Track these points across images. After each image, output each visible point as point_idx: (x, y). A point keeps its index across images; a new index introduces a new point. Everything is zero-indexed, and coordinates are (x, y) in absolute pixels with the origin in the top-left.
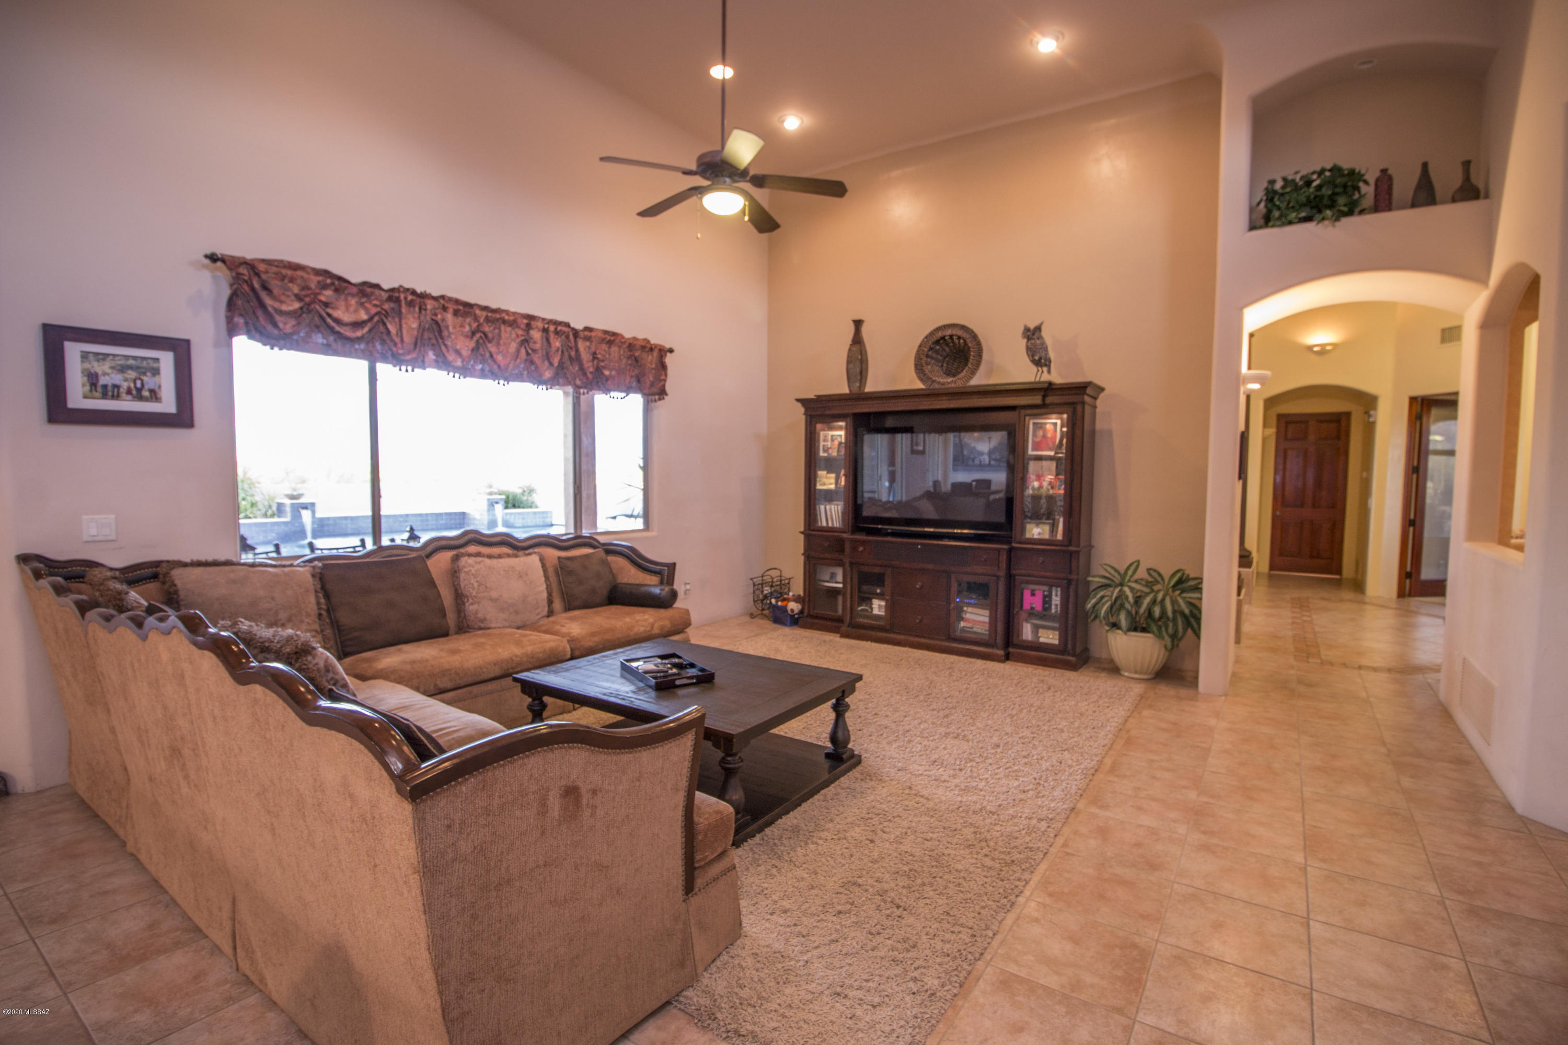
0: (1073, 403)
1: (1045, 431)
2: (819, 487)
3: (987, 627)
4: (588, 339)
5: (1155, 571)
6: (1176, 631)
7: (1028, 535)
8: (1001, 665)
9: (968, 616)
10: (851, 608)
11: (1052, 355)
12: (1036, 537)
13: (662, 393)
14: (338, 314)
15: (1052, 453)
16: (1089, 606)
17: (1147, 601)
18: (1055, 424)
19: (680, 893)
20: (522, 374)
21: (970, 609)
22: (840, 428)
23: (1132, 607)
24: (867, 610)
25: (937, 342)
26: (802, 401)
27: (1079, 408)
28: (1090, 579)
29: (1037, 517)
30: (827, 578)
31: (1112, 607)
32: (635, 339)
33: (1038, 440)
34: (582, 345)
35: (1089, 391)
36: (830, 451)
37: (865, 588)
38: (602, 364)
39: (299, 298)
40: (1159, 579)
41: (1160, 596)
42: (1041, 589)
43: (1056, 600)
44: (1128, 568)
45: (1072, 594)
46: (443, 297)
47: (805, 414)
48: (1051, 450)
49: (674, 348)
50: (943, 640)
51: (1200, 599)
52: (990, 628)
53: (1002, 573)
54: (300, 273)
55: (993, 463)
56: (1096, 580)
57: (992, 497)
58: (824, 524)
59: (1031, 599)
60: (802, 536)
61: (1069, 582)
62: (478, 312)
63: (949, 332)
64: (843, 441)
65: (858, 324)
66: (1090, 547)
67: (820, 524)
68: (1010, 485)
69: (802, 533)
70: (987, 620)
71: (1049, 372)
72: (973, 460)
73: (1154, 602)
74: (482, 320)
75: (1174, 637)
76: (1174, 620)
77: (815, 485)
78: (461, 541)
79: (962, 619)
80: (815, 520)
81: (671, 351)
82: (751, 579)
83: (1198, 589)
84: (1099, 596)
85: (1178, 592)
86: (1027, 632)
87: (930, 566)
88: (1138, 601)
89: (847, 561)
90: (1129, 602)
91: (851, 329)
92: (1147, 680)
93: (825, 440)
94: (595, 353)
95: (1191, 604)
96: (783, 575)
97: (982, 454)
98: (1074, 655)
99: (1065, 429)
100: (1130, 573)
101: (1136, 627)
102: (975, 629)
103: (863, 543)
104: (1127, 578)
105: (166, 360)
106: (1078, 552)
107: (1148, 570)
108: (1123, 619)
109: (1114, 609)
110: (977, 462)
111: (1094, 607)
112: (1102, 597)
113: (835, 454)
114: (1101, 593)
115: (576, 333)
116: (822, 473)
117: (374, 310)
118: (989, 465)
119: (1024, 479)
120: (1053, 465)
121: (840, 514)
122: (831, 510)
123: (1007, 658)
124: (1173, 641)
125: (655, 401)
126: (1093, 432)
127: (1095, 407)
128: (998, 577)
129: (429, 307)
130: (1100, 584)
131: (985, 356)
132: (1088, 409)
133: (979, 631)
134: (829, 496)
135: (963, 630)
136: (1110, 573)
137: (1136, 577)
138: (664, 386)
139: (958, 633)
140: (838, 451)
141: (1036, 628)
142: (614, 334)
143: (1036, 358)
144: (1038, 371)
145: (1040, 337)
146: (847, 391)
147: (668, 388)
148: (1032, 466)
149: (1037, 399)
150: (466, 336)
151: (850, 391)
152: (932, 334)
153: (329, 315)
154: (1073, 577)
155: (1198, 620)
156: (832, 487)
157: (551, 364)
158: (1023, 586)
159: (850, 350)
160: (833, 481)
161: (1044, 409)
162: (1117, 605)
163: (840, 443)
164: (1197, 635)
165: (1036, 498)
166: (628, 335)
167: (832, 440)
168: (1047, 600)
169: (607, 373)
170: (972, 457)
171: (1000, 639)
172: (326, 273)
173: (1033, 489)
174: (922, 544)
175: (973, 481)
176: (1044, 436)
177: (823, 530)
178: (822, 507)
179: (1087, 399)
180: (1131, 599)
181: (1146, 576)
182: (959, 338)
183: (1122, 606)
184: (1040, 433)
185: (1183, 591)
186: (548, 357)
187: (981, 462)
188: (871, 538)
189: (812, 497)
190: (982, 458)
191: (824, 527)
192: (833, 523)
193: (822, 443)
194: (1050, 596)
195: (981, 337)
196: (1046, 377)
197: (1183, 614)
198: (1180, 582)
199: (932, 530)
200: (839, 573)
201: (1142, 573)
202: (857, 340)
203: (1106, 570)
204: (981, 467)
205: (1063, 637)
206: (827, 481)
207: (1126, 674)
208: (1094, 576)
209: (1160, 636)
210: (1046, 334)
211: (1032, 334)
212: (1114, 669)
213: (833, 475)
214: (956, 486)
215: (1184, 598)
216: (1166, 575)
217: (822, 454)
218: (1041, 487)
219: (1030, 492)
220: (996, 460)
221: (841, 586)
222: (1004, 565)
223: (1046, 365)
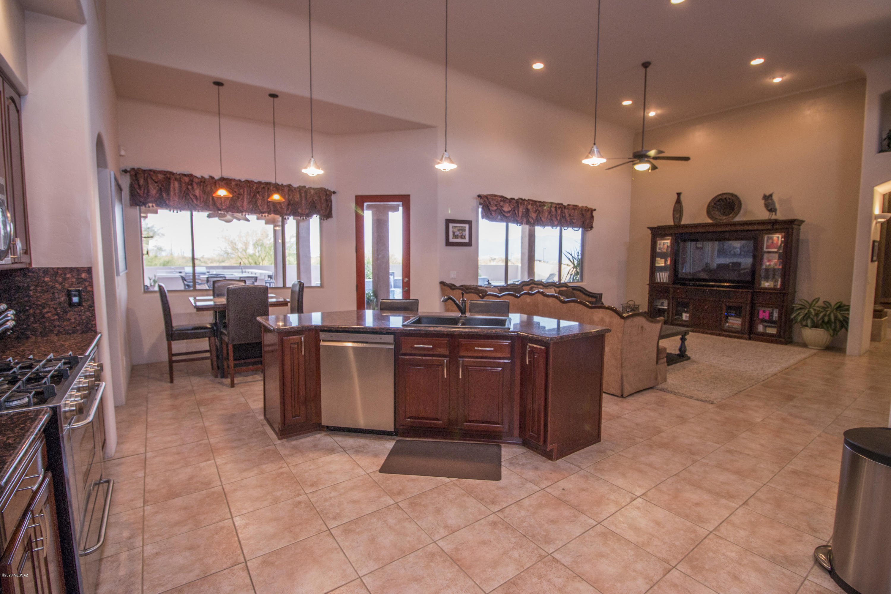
0: (786, 228)
1: (773, 240)
2: (657, 265)
3: (740, 326)
4: (568, 209)
5: (827, 302)
6: (836, 327)
7: (762, 286)
8: (747, 341)
9: (730, 321)
10: (672, 317)
11: (777, 206)
12: (766, 286)
13: (591, 227)
14: (504, 209)
15: (776, 250)
16: (792, 317)
17: (821, 315)
18: (778, 237)
19: (655, 363)
20: (548, 224)
21: (732, 318)
22: (668, 239)
23: (814, 317)
24: (679, 318)
25: (718, 201)
26: (651, 228)
27: (790, 230)
28: (794, 305)
29: (767, 279)
30: (660, 304)
31: (804, 317)
32: (583, 207)
33: (768, 244)
34: (566, 211)
35: (795, 223)
36: (662, 249)
37: (679, 308)
38: (572, 218)
39: (496, 205)
40: (829, 306)
41: (828, 313)
42: (768, 310)
43: (776, 314)
44: (813, 301)
45: (784, 311)
46: (529, 200)
47: (651, 233)
48: (775, 248)
49: (596, 208)
50: (718, 331)
51: (848, 314)
52: (742, 326)
53: (749, 302)
54: (496, 197)
55: (743, 253)
56: (796, 306)
57: (742, 272)
58: (659, 281)
59: (763, 313)
60: (648, 286)
61: (783, 306)
62: (537, 203)
63: (724, 197)
64: (669, 245)
65: (679, 194)
66: (795, 292)
67: (656, 281)
68: (753, 265)
69: (648, 285)
70: (740, 323)
71: (776, 214)
72: (730, 252)
73: (825, 315)
74: (538, 206)
75: (834, 330)
76: (835, 323)
77: (655, 264)
78: (530, 283)
79: (728, 322)
80: (655, 279)
81: (595, 210)
82: (622, 305)
83: (848, 310)
84: (797, 313)
85: (838, 312)
86: (760, 328)
87: (713, 299)
88: (817, 315)
89: (671, 296)
90: (812, 315)
91: (676, 197)
92: (821, 350)
93: (660, 245)
94: (570, 214)
95: (843, 316)
96: (635, 303)
97: (736, 248)
98: (784, 338)
99: (783, 239)
100: (814, 303)
101: (815, 326)
102: (734, 327)
103: (679, 289)
104: (813, 305)
105: (467, 226)
106: (787, 293)
107: (824, 302)
108: (809, 322)
109: (805, 318)
110: (732, 252)
111: (795, 317)
112: (799, 313)
113: (665, 251)
114: (799, 311)
115: (565, 206)
116: (658, 259)
117: (512, 207)
118: (740, 254)
119: (761, 263)
120: (777, 255)
121: (667, 277)
122: (662, 275)
123: (750, 339)
124: (834, 332)
125: (589, 231)
126: (798, 240)
127: (799, 229)
128: (747, 304)
129: (525, 204)
130: (798, 308)
131: (743, 206)
132: (795, 231)
133: (736, 327)
134: (661, 269)
135: (728, 327)
136: (803, 303)
137: (817, 305)
138: (592, 224)
139: (726, 328)
140: (667, 249)
141: (765, 327)
142: (576, 206)
143: (770, 208)
144: (770, 214)
145: (772, 199)
146: (672, 224)
147: (594, 225)
148: (766, 256)
149: (769, 227)
150: (534, 212)
151: (674, 223)
152: (716, 197)
153: (502, 210)
154: (785, 304)
155: (847, 323)
156: (663, 265)
157: (557, 220)
158: (759, 308)
159: (675, 206)
160: (663, 262)
161: (773, 231)
162: (807, 316)
163: (668, 246)
164: (847, 330)
165: (767, 270)
166: (580, 205)
167: (664, 245)
168: (771, 315)
169: (574, 221)
170: (729, 249)
171: (747, 330)
172: (502, 197)
173: (766, 266)
174: (708, 290)
175: (730, 263)
176: (773, 243)
177: (658, 283)
178: (658, 274)
179: (794, 226)
180: (813, 313)
181: (823, 305)
182: (730, 199)
183: (809, 317)
184: (771, 241)
185: (841, 311)
186: (556, 217)
187: (735, 253)
188: (681, 287)
189: (653, 269)
190: (736, 250)
192: (663, 280)
193: (658, 246)
194: (773, 313)
195: (741, 199)
197: (839, 320)
198: (839, 307)
200: (666, 303)
201: (820, 303)
202: (678, 202)
203: (802, 301)
204: (735, 255)
205: (779, 331)
206: (660, 263)
207: (811, 347)
208: (796, 304)
209: (827, 330)
210: (775, 198)
211: (768, 199)
212: (805, 345)
213: (663, 260)
214: (719, 266)
215: (841, 314)
216: (833, 304)
217: (658, 251)
218: (770, 265)
219: (764, 267)
220: (744, 251)
221: (666, 308)
222: (749, 299)
223: (774, 211)
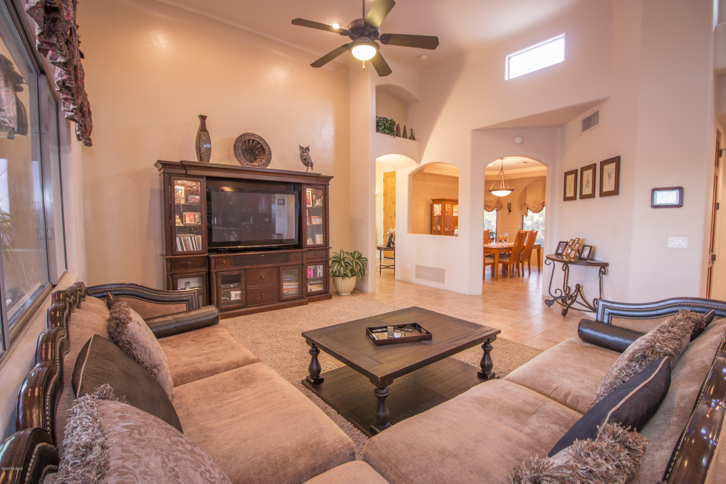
0: (325, 185)
3: (297, 290)
5: (348, 253)
7: (308, 244)
9: (285, 287)
18: (309, 193)
24: (226, 299)
25: (244, 142)
42: (313, 268)
43: (320, 271)
44: (341, 253)
48: (309, 204)
50: (277, 303)
52: (299, 291)
53: (304, 263)
58: (192, 250)
59: (310, 272)
61: (327, 262)
63: (253, 138)
65: (203, 118)
67: (178, 250)
69: (163, 257)
70: (297, 287)
71: (312, 168)
77: (175, 224)
79: (283, 289)
87: (269, 265)
89: (213, 271)
98: (329, 293)
100: (342, 255)
102: (290, 293)
103: (225, 258)
104: (342, 257)
106: (329, 249)
116: (179, 215)
119: (306, 218)
121: (201, 241)
128: (303, 265)
133: (292, 293)
135: (285, 295)
139: (284, 297)
141: (313, 285)
143: (305, 161)
144: (305, 167)
145: (308, 153)
151: (200, 161)
154: (328, 259)
158: (308, 267)
159: (199, 134)
171: (304, 294)
174: (263, 254)
177: (183, 254)
189: (173, 232)
191: (192, 251)
194: (316, 270)
196: (310, 171)
199: (259, 246)
202: (203, 129)
205: (325, 286)
211: (305, 150)
222: (304, 259)
223: (310, 165)
